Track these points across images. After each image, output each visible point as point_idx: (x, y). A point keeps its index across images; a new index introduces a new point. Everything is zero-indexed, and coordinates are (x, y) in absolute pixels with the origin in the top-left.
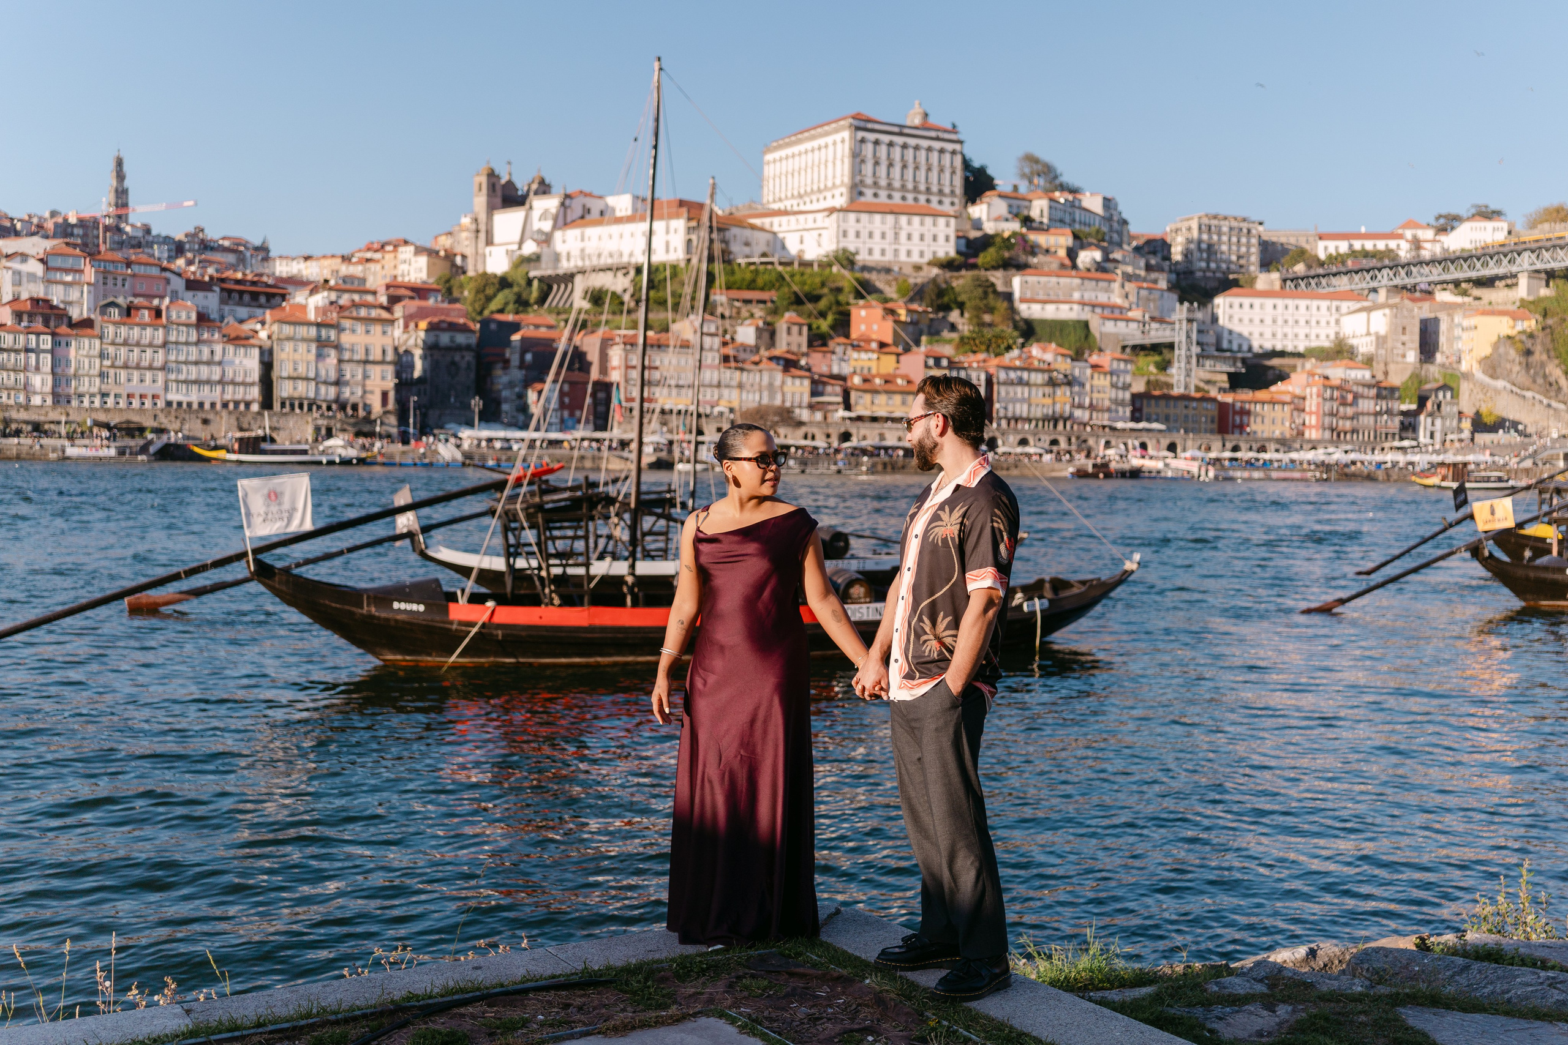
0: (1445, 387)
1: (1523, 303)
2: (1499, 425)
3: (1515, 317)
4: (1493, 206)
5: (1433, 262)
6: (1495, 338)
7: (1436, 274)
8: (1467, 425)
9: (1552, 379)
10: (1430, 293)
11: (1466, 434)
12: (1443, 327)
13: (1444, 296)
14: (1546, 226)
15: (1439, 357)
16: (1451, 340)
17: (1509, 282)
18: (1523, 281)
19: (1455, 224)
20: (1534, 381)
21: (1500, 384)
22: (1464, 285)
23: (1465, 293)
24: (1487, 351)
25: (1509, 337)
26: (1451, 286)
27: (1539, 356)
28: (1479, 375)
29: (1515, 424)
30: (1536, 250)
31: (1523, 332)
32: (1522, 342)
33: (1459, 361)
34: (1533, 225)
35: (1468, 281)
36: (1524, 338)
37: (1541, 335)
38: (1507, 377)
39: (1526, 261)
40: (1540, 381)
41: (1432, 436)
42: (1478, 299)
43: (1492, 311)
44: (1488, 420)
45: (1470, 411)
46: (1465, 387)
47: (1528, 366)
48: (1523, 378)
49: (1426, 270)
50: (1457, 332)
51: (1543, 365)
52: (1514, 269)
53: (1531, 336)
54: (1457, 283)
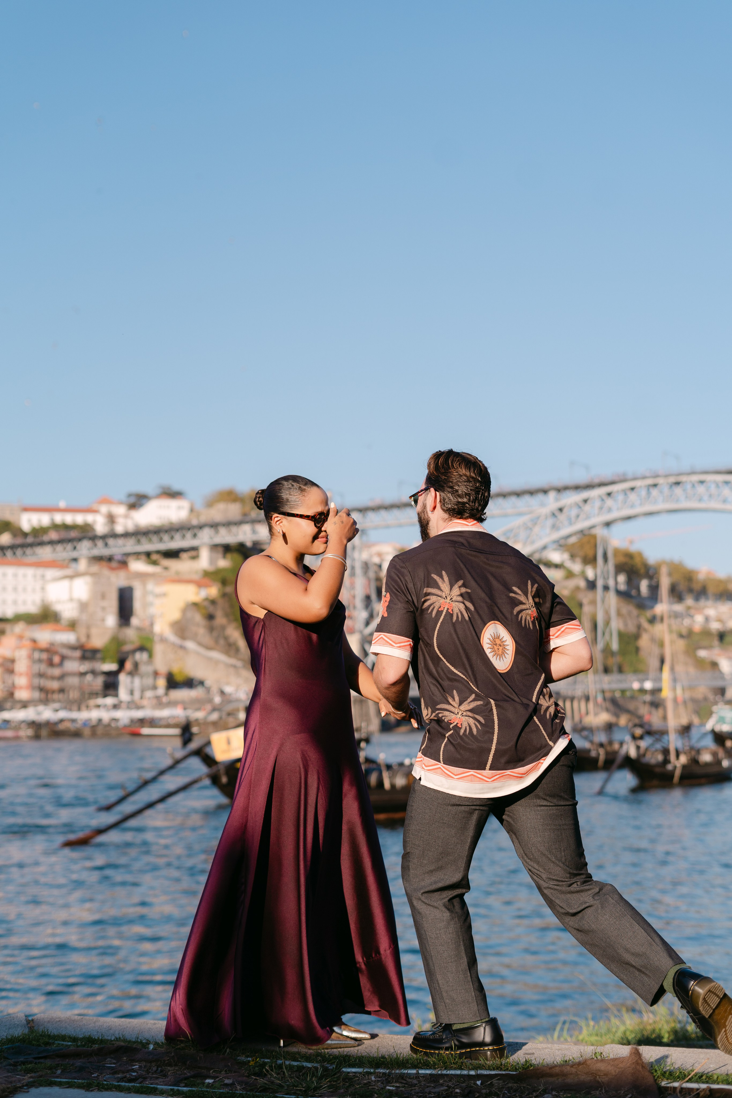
0: (142, 649)
1: (206, 574)
2: (190, 683)
3: (199, 585)
4: (176, 487)
5: (126, 535)
6: (181, 604)
7: (130, 546)
8: (162, 683)
9: (232, 640)
10: (124, 564)
11: (161, 691)
12: (138, 595)
13: (138, 566)
14: (221, 506)
15: (135, 621)
16: (146, 605)
17: (193, 553)
18: (205, 554)
19: (144, 501)
20: (217, 642)
21: (190, 645)
22: (154, 557)
23: (155, 563)
24: (176, 615)
25: (195, 605)
26: (143, 557)
27: (220, 620)
28: (172, 637)
29: (202, 683)
30: (214, 526)
31: (206, 599)
32: (205, 608)
33: (152, 625)
34: (210, 504)
35: (158, 552)
36: (206, 603)
37: (221, 602)
38: (194, 638)
39: (206, 537)
40: (222, 642)
41: (132, 693)
42: (166, 568)
43: (179, 580)
44: (179, 678)
45: (163, 669)
46: (158, 649)
47: (211, 629)
48: (207, 640)
49: (120, 541)
50: (150, 598)
51: (223, 628)
52: (194, 543)
53: (213, 602)
54: (148, 554)
